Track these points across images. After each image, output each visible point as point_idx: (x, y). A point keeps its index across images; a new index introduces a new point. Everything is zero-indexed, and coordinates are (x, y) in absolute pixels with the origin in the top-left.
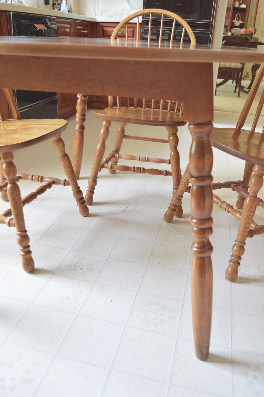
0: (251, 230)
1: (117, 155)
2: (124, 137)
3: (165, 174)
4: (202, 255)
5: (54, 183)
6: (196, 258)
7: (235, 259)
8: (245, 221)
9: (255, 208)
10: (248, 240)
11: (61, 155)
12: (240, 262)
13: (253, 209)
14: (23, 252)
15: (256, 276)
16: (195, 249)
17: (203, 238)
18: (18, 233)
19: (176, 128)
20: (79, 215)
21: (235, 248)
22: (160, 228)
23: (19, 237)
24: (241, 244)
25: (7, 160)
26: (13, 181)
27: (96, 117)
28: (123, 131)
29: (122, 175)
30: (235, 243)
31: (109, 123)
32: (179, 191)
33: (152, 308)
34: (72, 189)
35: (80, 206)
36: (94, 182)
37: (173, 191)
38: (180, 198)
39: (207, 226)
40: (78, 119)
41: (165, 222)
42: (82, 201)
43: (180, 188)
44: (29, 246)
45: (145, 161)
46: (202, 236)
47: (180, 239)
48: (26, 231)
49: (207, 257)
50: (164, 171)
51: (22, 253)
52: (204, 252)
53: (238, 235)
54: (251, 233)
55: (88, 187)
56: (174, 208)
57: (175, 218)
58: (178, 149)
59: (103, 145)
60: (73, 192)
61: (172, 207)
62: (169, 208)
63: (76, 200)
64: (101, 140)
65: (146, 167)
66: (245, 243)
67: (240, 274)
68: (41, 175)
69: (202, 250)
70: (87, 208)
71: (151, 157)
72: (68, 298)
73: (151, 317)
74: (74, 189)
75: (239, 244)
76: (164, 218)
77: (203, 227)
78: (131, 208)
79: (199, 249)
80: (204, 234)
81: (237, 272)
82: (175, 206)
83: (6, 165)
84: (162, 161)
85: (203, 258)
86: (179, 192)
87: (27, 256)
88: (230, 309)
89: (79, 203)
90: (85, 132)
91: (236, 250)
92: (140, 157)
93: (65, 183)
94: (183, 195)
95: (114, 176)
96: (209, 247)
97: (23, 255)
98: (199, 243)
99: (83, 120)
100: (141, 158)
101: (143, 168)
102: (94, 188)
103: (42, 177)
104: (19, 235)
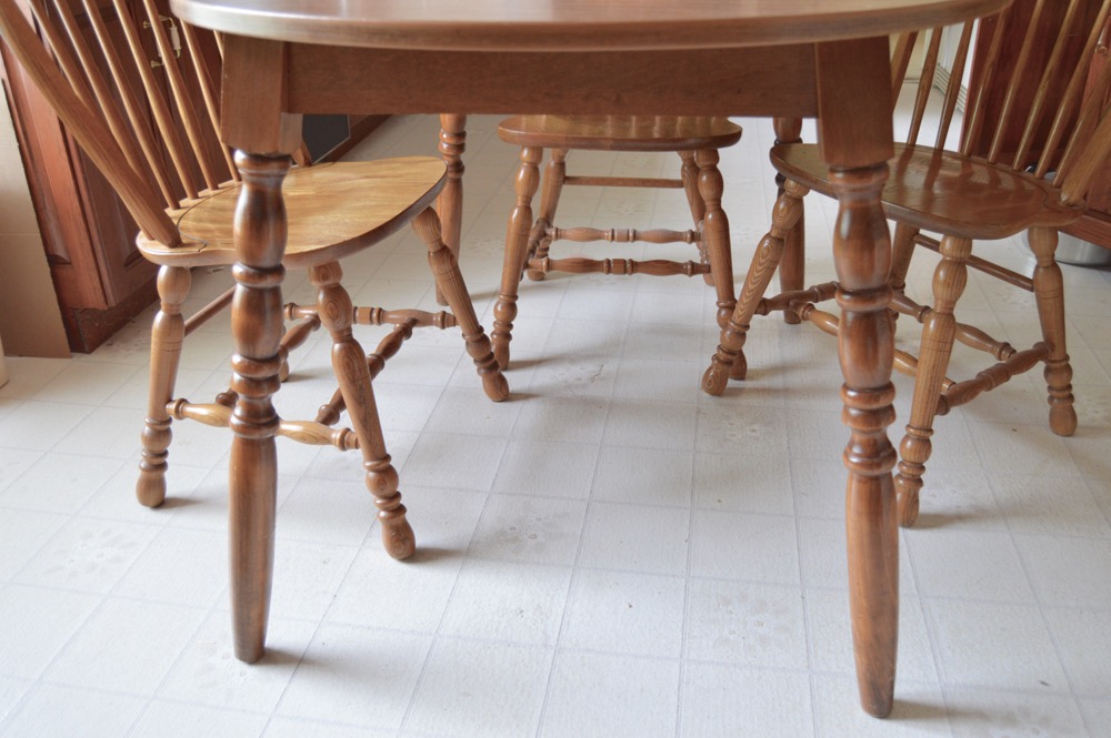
0: (942, 397)
1: (549, 231)
2: (564, 182)
3: (689, 271)
4: (876, 472)
5: (414, 322)
6: (860, 481)
7: (910, 472)
8: (929, 376)
9: (952, 343)
10: (939, 422)
11: (432, 250)
12: (922, 477)
13: (948, 345)
14: (385, 509)
15: (958, 507)
16: (855, 460)
17: (873, 432)
18: (368, 464)
19: (716, 152)
20: (485, 400)
21: (909, 443)
22: (699, 412)
23: (372, 474)
24: (923, 433)
25: (328, 283)
26: (346, 334)
27: (504, 140)
28: (561, 165)
29: (562, 280)
30: (905, 433)
31: (537, 152)
32: (741, 313)
33: (732, 612)
34: (463, 335)
35: (485, 377)
36: (511, 309)
37: (719, 312)
38: (742, 330)
39: (882, 404)
40: (445, 146)
41: (706, 395)
42: (490, 363)
43: (742, 307)
44: (397, 495)
45: (628, 239)
46: (874, 428)
47: (754, 434)
48: (387, 458)
49: (886, 475)
50: (686, 264)
51: (383, 514)
52: (879, 465)
53: (912, 412)
54: (944, 405)
55: (495, 323)
56: (730, 357)
57: (731, 383)
58: (724, 206)
59: (527, 210)
60: (464, 341)
61: (725, 355)
62: (715, 357)
63: (475, 361)
64: (520, 198)
65: (638, 258)
66: (930, 431)
67: (923, 508)
68: (376, 306)
69: (876, 460)
70: (503, 381)
71: (642, 228)
72: (522, 612)
73: (734, 633)
74: (471, 333)
75: (918, 433)
76: (703, 386)
77: (875, 406)
78: (610, 367)
79: (866, 460)
80: (878, 423)
81: (917, 501)
82: (731, 353)
83: (326, 294)
84: (673, 237)
85: (876, 479)
86: (740, 316)
87: (397, 521)
88: (915, 592)
89: (484, 368)
90: (465, 178)
91: (911, 450)
92: (613, 231)
93: (446, 321)
94: (751, 323)
95: (544, 286)
96: (889, 451)
97: (386, 520)
98: (864, 445)
99: (460, 148)
100: (616, 234)
101: (632, 262)
102: (511, 326)
103: (380, 310)
104: (371, 469)
